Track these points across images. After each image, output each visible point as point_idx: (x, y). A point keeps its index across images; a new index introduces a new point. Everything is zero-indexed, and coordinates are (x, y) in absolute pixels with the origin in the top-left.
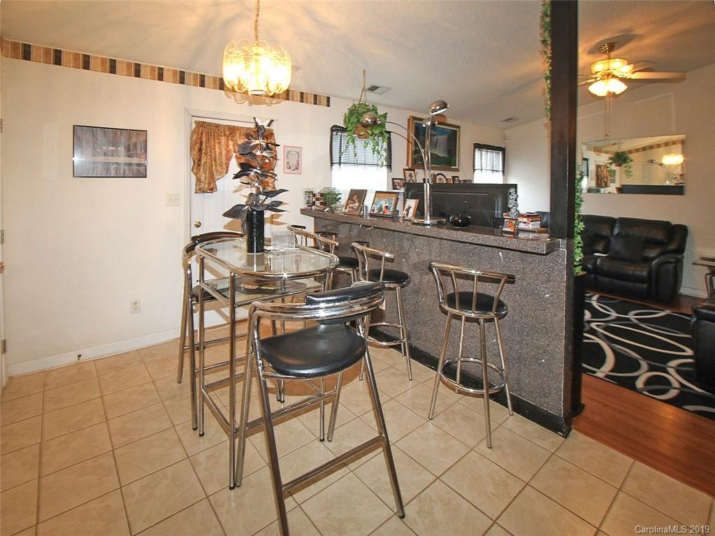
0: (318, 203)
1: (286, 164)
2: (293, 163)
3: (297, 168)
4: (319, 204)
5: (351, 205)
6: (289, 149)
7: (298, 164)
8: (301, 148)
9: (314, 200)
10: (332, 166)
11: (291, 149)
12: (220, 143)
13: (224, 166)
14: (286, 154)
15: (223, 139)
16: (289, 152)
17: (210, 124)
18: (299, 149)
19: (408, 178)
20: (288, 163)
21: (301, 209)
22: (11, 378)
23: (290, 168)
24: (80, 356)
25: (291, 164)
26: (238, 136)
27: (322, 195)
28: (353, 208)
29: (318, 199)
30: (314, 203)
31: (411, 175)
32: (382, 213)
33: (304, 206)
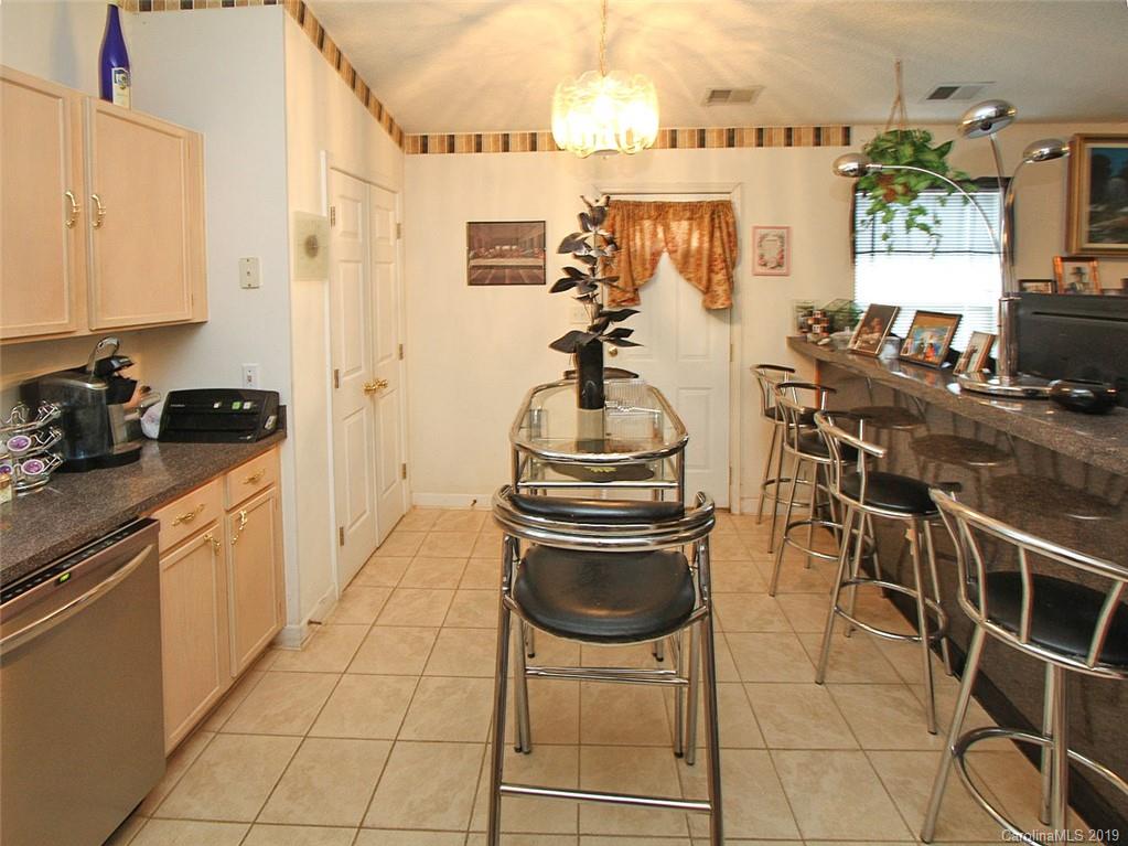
0: (817, 328)
1: (757, 258)
2: (772, 254)
3: (780, 265)
4: (818, 331)
5: (865, 337)
6: (764, 231)
7: (782, 258)
8: (787, 228)
9: (810, 322)
10: (854, 257)
11: (766, 231)
12: (642, 231)
13: (648, 266)
14: (757, 240)
15: (647, 224)
16: (763, 238)
17: (627, 203)
18: (785, 231)
19: (1069, 280)
20: (762, 257)
21: (790, 338)
22: (414, 507)
23: (765, 265)
24: (475, 501)
25: (766, 257)
26: (671, 216)
27: (824, 313)
28: (867, 342)
29: (817, 321)
30: (810, 328)
31: (1079, 272)
32: (921, 357)
33: (795, 333)
